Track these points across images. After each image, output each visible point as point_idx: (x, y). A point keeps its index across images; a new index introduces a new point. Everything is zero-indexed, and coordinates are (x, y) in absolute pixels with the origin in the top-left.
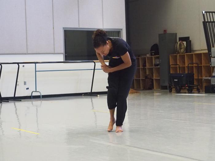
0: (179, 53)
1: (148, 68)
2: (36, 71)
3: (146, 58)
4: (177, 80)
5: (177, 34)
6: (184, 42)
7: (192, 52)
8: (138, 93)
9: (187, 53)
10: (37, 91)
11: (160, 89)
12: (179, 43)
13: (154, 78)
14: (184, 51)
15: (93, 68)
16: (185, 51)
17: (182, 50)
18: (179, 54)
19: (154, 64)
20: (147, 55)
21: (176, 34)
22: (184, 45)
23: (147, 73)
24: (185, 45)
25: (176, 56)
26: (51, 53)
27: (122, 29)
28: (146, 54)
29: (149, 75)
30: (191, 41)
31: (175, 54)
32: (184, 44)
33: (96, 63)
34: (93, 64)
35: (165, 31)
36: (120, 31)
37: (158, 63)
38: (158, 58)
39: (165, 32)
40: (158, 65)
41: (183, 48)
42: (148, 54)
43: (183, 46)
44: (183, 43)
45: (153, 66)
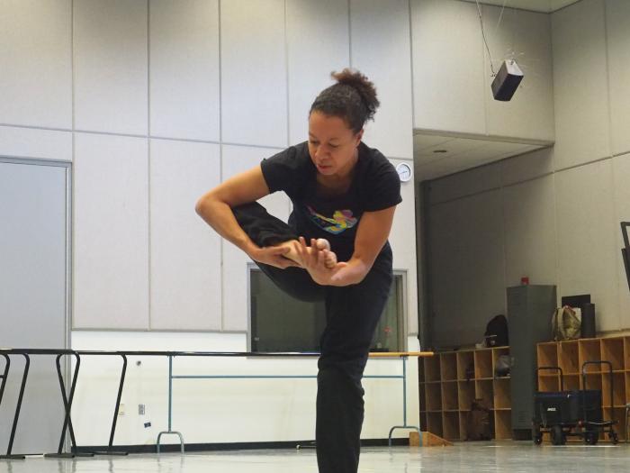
0: (561, 338)
1: (478, 381)
2: (171, 377)
3: (472, 353)
4: (554, 409)
5: (558, 289)
6: (575, 309)
7: (596, 335)
8: (450, 445)
9: (583, 337)
10: (172, 430)
11: (511, 439)
12: (561, 311)
14: (576, 333)
16: (579, 334)
17: (571, 331)
18: (561, 342)
20: (479, 347)
21: (555, 287)
22: (576, 319)
23: (477, 397)
24: (580, 318)
25: (555, 347)
26: (213, 329)
27: (406, 272)
28: (474, 345)
30: (593, 305)
31: (552, 343)
32: (575, 313)
35: (525, 280)
36: (401, 276)
38: (506, 352)
39: (525, 283)
41: (573, 326)
42: (479, 343)
43: (572, 321)
44: (572, 311)
45: (492, 376)
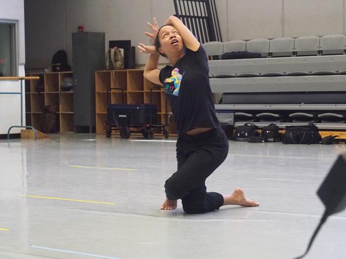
0: (113, 68)
1: (47, 94)
3: (43, 74)
4: (125, 116)
5: (106, 35)
6: (121, 49)
7: (136, 67)
8: (49, 137)
11: (72, 132)
13: (61, 112)
14: (122, 65)
16: (124, 66)
17: (119, 64)
18: (113, 71)
19: (61, 88)
20: (46, 70)
21: (104, 34)
22: (121, 55)
23: (46, 104)
24: (123, 55)
25: (109, 74)
27: (18, 21)
28: (43, 69)
29: (49, 106)
30: (134, 47)
31: (105, 71)
32: (120, 52)
35: (80, 28)
36: (15, 24)
37: (70, 85)
38: (70, 76)
39: (81, 30)
40: (69, 89)
41: (120, 61)
42: (46, 68)
43: (119, 57)
44: (119, 50)
45: (58, 91)
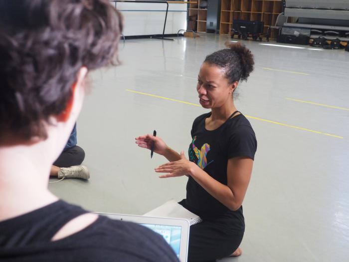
4: (245, 27)
11: (205, 32)
13: (198, 21)
15: (166, 10)
19: (200, 7)
33: (169, 4)
34: (166, 4)
37: (205, 5)
40: (204, 8)
